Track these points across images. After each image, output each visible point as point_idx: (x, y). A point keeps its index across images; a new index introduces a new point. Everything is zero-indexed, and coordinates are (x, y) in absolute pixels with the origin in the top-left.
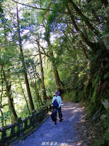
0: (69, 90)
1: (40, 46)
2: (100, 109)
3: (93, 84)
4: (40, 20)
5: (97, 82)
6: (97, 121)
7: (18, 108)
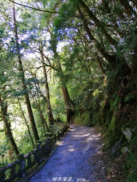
0: (82, 111)
1: (44, 56)
2: (120, 140)
3: (112, 106)
4: (44, 23)
5: (116, 105)
6: (117, 155)
7: (17, 134)
